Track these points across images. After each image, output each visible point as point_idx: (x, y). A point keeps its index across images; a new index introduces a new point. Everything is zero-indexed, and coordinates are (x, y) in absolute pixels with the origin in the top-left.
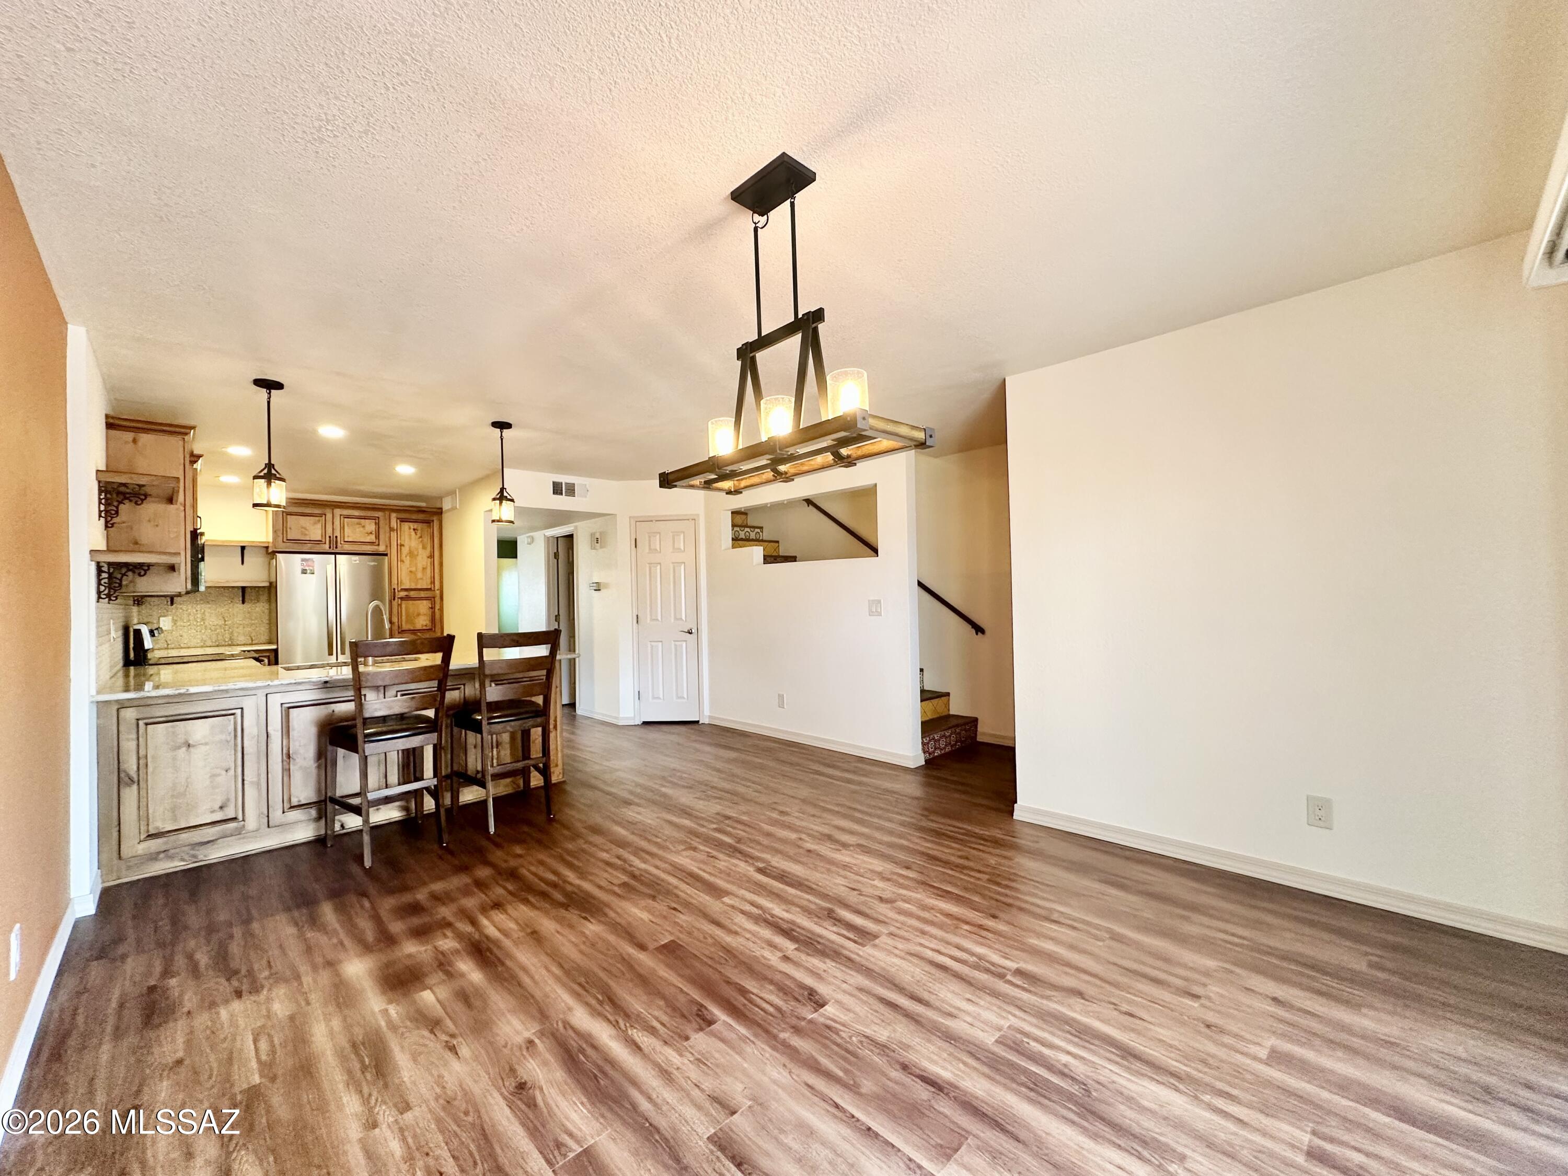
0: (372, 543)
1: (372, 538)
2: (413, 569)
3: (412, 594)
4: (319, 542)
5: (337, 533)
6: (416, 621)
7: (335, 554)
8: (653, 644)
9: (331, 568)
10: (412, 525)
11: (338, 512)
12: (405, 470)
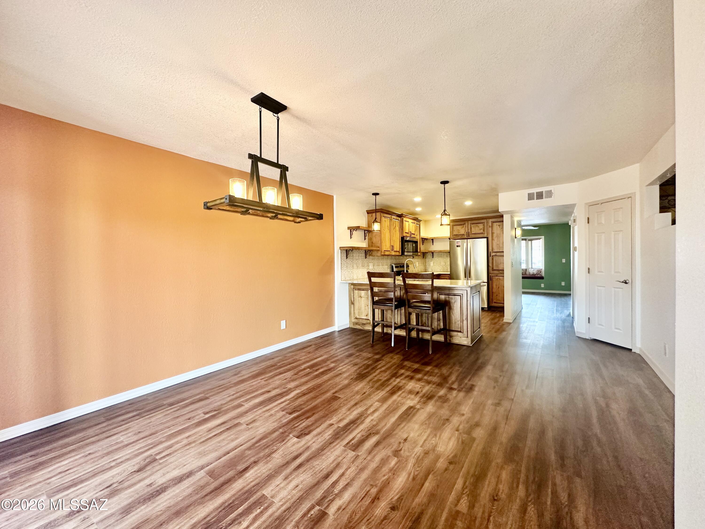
0: (482, 233)
1: (482, 231)
2: (498, 243)
3: (498, 254)
4: (463, 235)
5: (469, 231)
6: (500, 266)
7: (467, 239)
8: (599, 288)
9: (465, 245)
10: (498, 224)
11: (470, 222)
12: (469, 203)
